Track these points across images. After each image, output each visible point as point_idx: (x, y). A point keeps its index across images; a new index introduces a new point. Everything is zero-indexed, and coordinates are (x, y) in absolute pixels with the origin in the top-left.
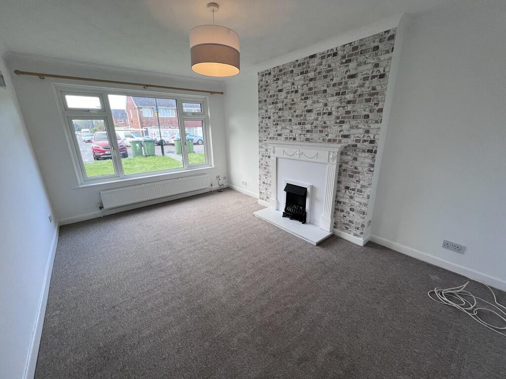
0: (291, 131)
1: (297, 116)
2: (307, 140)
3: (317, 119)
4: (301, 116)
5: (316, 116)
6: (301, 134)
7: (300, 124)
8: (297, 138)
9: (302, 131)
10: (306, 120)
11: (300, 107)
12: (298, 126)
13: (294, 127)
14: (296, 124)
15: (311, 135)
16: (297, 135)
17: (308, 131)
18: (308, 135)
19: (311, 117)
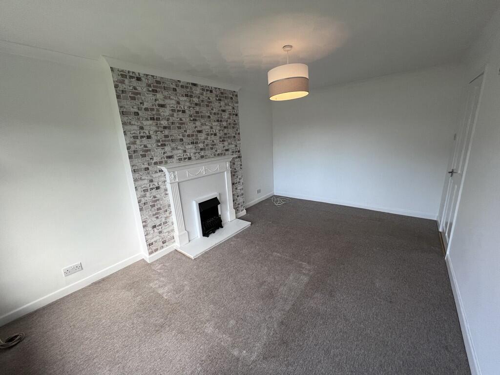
0: (185, 151)
1: (188, 136)
2: (202, 157)
3: (207, 139)
4: (193, 135)
5: (206, 136)
6: (195, 153)
7: (193, 143)
8: (193, 157)
9: (197, 150)
10: (198, 139)
11: (190, 128)
12: (191, 146)
13: (187, 147)
14: (189, 144)
15: (205, 152)
16: (192, 154)
17: (201, 149)
18: (202, 153)
19: (202, 137)
